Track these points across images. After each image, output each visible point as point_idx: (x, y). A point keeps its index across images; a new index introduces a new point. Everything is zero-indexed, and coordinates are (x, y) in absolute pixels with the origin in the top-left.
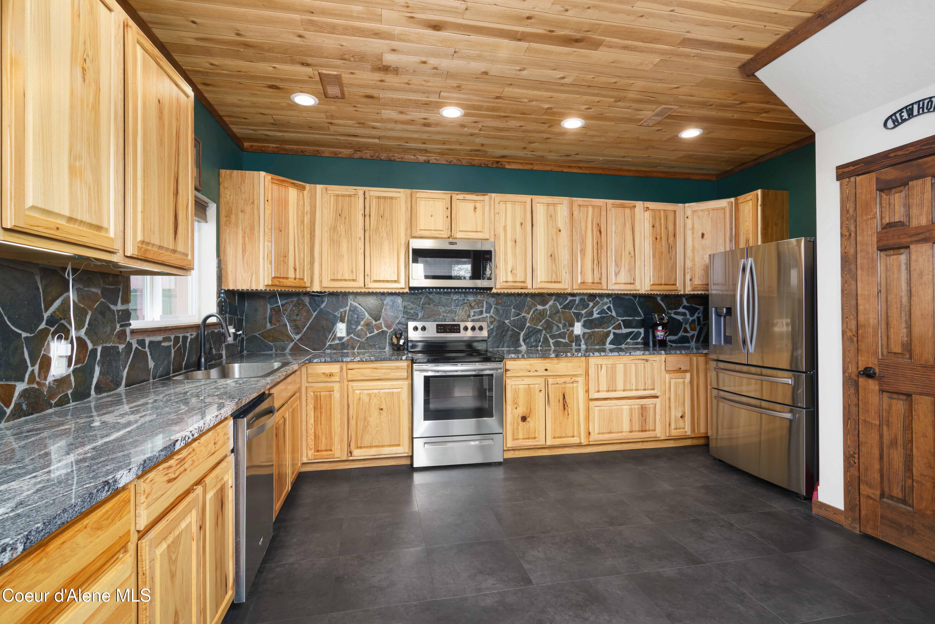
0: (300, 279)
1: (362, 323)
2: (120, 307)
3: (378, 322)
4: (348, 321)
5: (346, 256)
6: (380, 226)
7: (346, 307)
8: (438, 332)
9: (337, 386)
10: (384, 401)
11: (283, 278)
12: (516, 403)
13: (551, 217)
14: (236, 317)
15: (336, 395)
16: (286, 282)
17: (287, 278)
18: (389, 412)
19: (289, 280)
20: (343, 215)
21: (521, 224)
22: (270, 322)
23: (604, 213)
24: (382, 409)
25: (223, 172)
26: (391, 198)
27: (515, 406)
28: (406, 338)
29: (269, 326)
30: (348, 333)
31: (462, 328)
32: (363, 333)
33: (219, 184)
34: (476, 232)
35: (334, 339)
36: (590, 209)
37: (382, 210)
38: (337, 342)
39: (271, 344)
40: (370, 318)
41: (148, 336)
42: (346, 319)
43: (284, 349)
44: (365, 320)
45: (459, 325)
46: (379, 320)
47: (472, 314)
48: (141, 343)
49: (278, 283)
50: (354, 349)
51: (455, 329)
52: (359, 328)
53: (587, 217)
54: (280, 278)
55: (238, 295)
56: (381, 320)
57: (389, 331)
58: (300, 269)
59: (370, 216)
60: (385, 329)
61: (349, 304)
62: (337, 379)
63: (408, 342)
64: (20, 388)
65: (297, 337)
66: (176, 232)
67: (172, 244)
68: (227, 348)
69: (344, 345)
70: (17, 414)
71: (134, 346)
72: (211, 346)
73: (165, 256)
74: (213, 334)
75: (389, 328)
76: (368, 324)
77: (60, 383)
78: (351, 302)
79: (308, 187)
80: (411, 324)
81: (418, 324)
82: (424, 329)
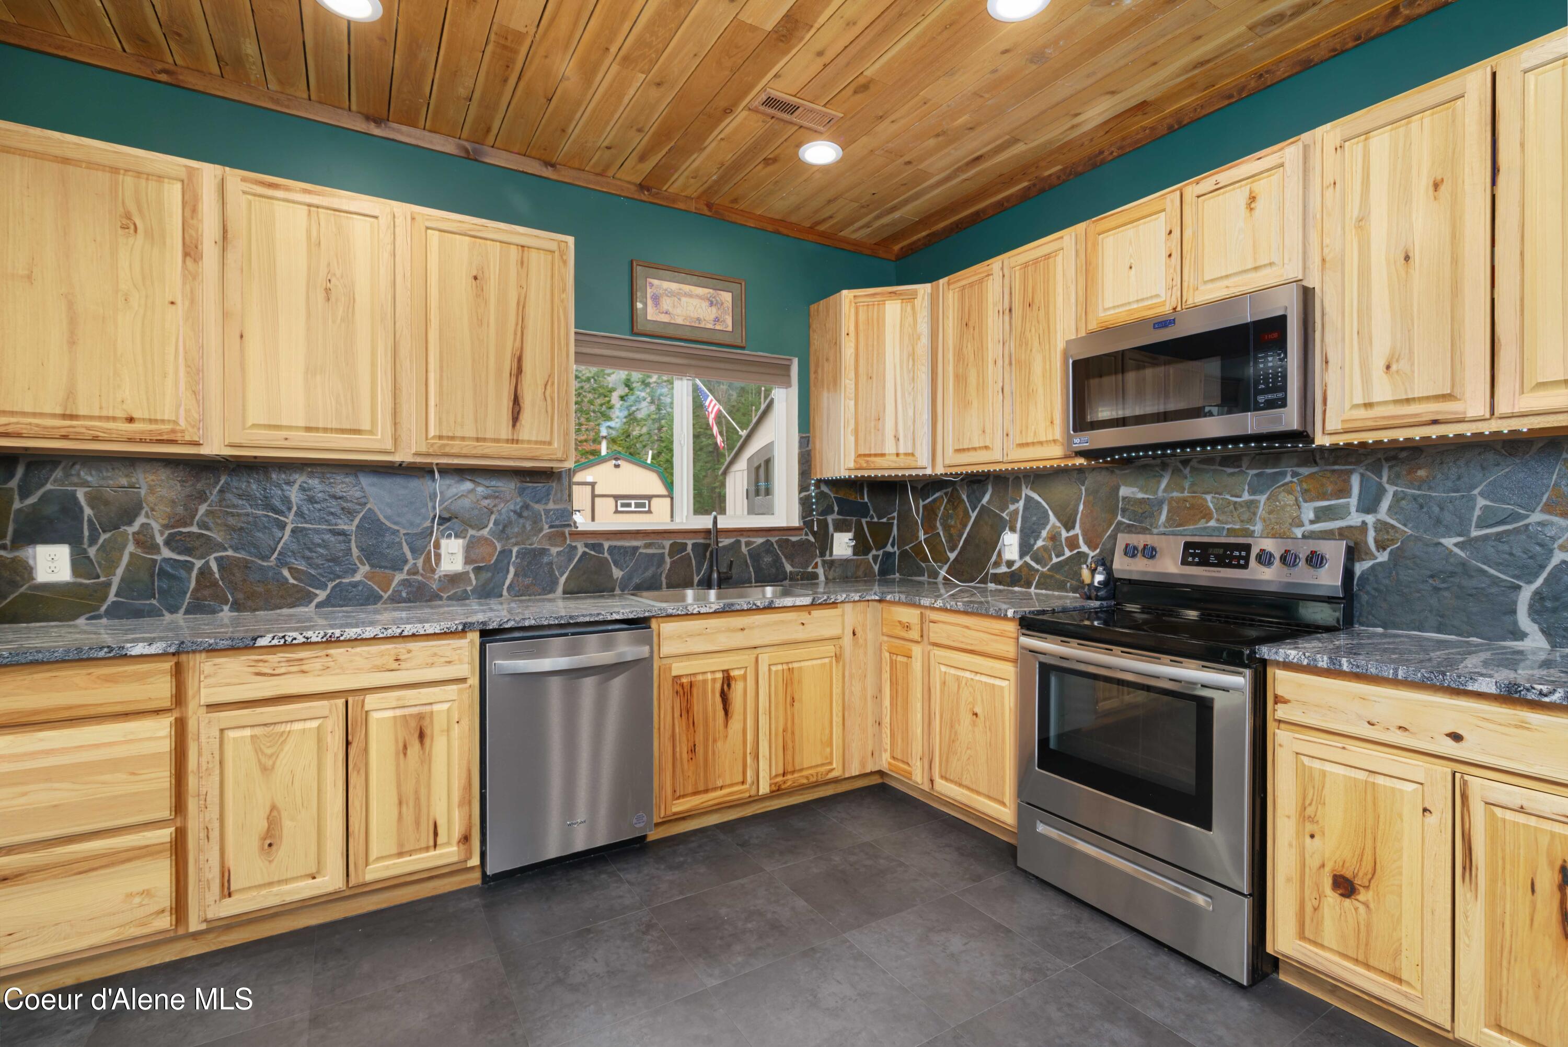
0: (906, 454)
1: (1044, 533)
2: (551, 506)
3: (1071, 533)
4: (1021, 531)
5: (975, 404)
6: (1028, 325)
7: (1018, 501)
8: (1184, 562)
9: (917, 650)
10: (979, 698)
11: (876, 455)
12: (1312, 819)
14: (864, 521)
15: (915, 667)
16: (879, 462)
17: (883, 455)
18: (988, 724)
19: (887, 457)
20: (971, 324)
21: (1437, 185)
22: (923, 529)
24: (976, 715)
25: (812, 308)
26: (1047, 257)
27: (1309, 828)
28: (1109, 571)
29: (921, 535)
30: (1022, 555)
31: (1254, 552)
32: (1046, 556)
33: (809, 327)
34: (1256, 269)
35: (997, 564)
37: (1030, 290)
38: (1003, 569)
39: (923, 565)
40: (1058, 524)
41: (608, 539)
42: (1019, 525)
44: (1048, 527)
45: (1247, 548)
46: (1073, 527)
47: (1308, 512)
48: (597, 547)
49: (865, 465)
50: (1029, 585)
51: (1234, 557)
52: (1040, 543)
54: (870, 455)
55: (868, 487)
56: (1077, 530)
57: (1092, 554)
58: (905, 436)
59: (1010, 310)
60: (1084, 548)
61: (1023, 496)
62: (915, 634)
63: (1111, 581)
64: (399, 577)
65: (952, 556)
66: (515, 419)
67: (505, 431)
68: (830, 565)
69: (1015, 578)
70: (395, 599)
71: (581, 549)
72: (777, 560)
73: (489, 448)
74: (784, 543)
75: (1092, 547)
76: (1054, 537)
77: (454, 579)
78: (1026, 491)
79: (923, 289)
80: (1123, 539)
81: (1139, 540)
82: (1151, 553)
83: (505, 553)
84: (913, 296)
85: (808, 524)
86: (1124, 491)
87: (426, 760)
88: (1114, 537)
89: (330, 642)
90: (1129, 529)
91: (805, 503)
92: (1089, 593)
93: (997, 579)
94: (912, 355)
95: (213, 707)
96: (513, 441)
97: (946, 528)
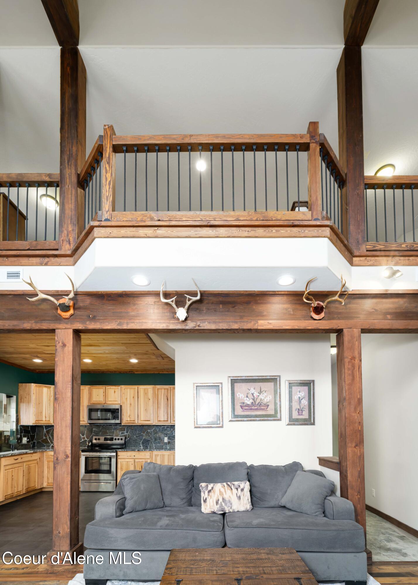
0: (49, 421)
8: (104, 440)
11: (40, 420)
13: (146, 393)
14: (29, 434)
17: (42, 421)
21: (133, 397)
22: (45, 436)
23: (169, 391)
27: (122, 470)
28: (92, 442)
29: (44, 438)
31: (114, 439)
33: (19, 389)
34: (115, 401)
36: (163, 390)
43: (49, 446)
45: (113, 438)
46: (84, 435)
47: (120, 434)
51: (112, 439)
53: (161, 393)
56: (85, 436)
57: (88, 440)
58: (48, 417)
60: (86, 439)
63: (92, 444)
68: (22, 445)
75: (88, 439)
79: (52, 387)
80: (94, 437)
81: (97, 437)
82: (99, 439)
84: (50, 387)
86: (94, 429)
88: (92, 437)
90: (95, 436)
92: (88, 446)
94: (50, 400)
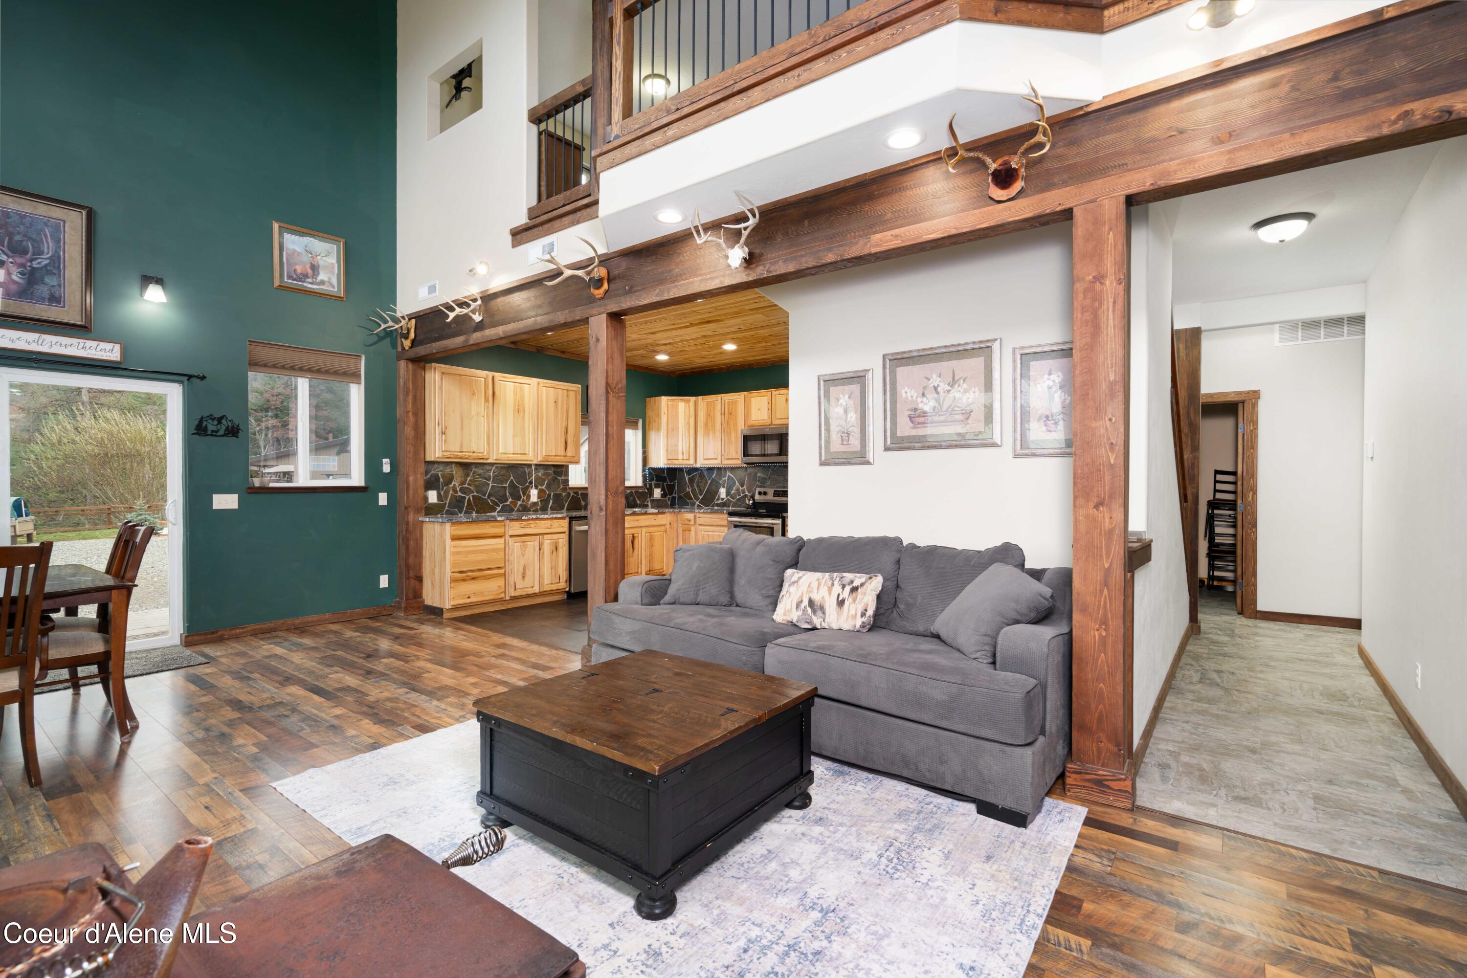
0: (686, 459)
1: (734, 488)
2: (563, 478)
4: (726, 487)
6: (729, 420)
7: (725, 477)
8: (773, 496)
9: (693, 528)
11: (674, 459)
14: (665, 484)
15: (693, 532)
16: (676, 462)
17: (678, 460)
20: (709, 414)
22: (688, 487)
25: (648, 399)
26: (733, 400)
28: (754, 500)
30: (727, 496)
32: (734, 496)
33: (647, 408)
35: (718, 500)
37: (731, 409)
38: (720, 501)
39: (690, 501)
40: (738, 485)
42: (725, 485)
43: (693, 504)
44: (735, 486)
48: (577, 493)
49: (671, 463)
50: (729, 506)
52: (732, 492)
54: (671, 460)
55: (667, 471)
56: (744, 487)
57: (749, 495)
58: (685, 453)
59: (724, 413)
60: (746, 493)
61: (727, 476)
62: (692, 522)
63: (754, 503)
64: (519, 503)
65: (701, 497)
66: (566, 449)
67: (563, 453)
68: (653, 501)
69: (724, 504)
70: (518, 511)
71: (572, 494)
72: (634, 499)
73: (559, 459)
74: (637, 492)
75: (748, 492)
76: (738, 490)
77: (535, 504)
78: (728, 473)
79: (693, 399)
80: (758, 490)
81: (762, 490)
82: (765, 493)
83: (549, 495)
84: (689, 401)
85: (645, 485)
86: (759, 475)
87: (557, 556)
88: (755, 490)
89: (538, 519)
90: (760, 487)
91: (644, 476)
92: (748, 507)
93: (718, 505)
94: (689, 423)
95: (511, 536)
96: (565, 456)
97: (698, 486)
